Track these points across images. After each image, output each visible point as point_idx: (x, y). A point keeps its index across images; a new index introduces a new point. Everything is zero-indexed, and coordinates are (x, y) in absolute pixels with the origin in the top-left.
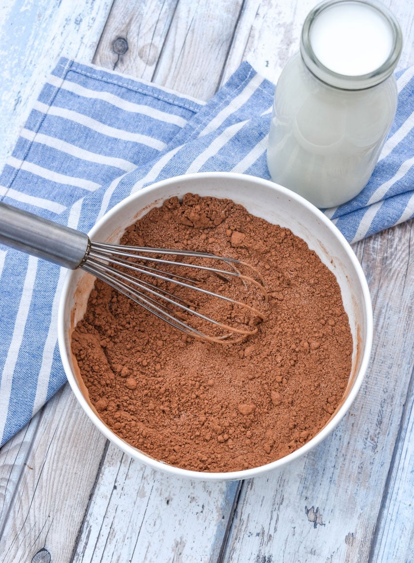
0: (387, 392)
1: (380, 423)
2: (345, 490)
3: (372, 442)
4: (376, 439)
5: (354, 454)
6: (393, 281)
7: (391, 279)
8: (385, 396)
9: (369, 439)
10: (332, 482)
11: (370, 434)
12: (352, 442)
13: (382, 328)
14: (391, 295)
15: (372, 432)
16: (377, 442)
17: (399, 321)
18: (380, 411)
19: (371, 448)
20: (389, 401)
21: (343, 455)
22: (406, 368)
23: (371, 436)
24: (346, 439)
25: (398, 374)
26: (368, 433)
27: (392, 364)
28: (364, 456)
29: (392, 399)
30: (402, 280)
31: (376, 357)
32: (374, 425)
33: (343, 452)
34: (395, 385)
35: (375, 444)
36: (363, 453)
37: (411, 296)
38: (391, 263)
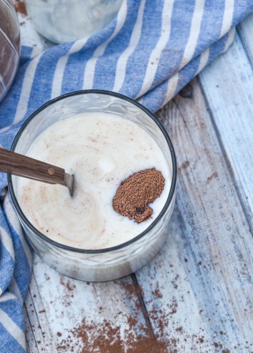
0: (230, 228)
1: (241, 256)
2: (249, 328)
3: (245, 276)
4: (246, 272)
5: (237, 295)
6: (179, 137)
7: (176, 135)
8: (231, 232)
9: (241, 275)
10: (235, 328)
11: (239, 270)
12: (230, 286)
13: (194, 179)
14: (184, 149)
15: (239, 268)
16: (249, 273)
17: (204, 166)
18: (235, 247)
19: (247, 281)
20: (236, 235)
21: (229, 301)
22: (233, 200)
23: (241, 272)
24: (223, 286)
25: (230, 209)
26: (237, 270)
27: (220, 204)
28: (246, 292)
29: (238, 231)
30: (185, 131)
31: (205, 206)
32: (238, 262)
33: (228, 298)
34: (233, 219)
35: (247, 276)
36: (243, 290)
37: (200, 140)
38: (168, 123)
